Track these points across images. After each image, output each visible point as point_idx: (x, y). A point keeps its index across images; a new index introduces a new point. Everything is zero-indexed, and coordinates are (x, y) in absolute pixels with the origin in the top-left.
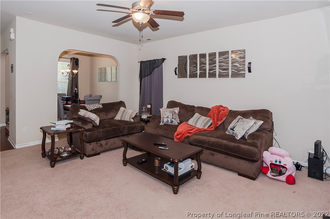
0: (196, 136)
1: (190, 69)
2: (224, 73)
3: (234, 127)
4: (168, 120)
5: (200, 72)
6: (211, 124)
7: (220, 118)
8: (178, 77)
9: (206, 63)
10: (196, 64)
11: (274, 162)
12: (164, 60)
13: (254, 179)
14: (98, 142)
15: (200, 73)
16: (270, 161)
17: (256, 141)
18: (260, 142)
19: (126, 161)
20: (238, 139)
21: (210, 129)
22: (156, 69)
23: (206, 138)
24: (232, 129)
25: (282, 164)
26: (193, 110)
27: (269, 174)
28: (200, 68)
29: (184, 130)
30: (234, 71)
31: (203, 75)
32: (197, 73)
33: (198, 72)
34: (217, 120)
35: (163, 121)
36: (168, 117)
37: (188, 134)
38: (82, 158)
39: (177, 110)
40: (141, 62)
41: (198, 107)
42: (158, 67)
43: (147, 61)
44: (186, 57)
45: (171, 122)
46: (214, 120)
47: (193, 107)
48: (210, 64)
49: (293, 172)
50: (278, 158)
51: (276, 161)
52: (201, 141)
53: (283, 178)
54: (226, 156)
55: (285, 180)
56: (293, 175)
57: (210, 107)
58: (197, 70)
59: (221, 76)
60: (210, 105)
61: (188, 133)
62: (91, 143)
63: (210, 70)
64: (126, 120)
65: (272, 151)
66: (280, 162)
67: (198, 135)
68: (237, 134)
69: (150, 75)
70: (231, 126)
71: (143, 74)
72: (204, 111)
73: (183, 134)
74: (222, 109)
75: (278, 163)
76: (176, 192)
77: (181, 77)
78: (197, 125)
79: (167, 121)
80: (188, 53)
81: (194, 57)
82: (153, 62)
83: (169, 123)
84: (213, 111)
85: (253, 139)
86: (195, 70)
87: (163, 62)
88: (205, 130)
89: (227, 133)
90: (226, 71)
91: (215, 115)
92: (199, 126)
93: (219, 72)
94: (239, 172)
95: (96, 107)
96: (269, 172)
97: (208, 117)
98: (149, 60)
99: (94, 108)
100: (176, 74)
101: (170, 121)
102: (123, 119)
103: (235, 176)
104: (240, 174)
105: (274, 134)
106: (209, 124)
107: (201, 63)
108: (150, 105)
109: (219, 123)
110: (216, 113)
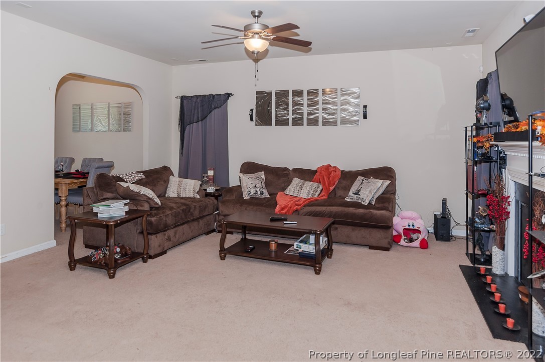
0: (309, 208)
1: (276, 111)
2: (330, 119)
3: (359, 191)
4: (257, 191)
5: (294, 116)
6: (321, 191)
7: (332, 182)
8: (256, 125)
9: (303, 104)
10: (287, 105)
11: (407, 227)
12: (229, 95)
13: (387, 249)
14: (165, 233)
15: (293, 119)
16: (403, 227)
17: (386, 205)
18: (391, 205)
19: (224, 253)
20: (366, 204)
21: (322, 198)
22: (215, 110)
23: (325, 208)
24: (357, 193)
25: (416, 228)
26: (286, 173)
27: (402, 242)
28: (293, 110)
29: (287, 202)
30: (343, 117)
31: (297, 122)
32: (288, 118)
33: (291, 117)
34: (329, 184)
35: (250, 194)
36: (255, 186)
37: (297, 207)
38: (145, 261)
39: (262, 175)
40: (183, 98)
41: (295, 170)
42: (218, 108)
43: (197, 97)
44: (271, 93)
45: (261, 194)
46: (324, 184)
47: (286, 169)
48: (309, 106)
49: (425, 236)
50: (411, 222)
51: (409, 226)
52: (318, 213)
53: (417, 244)
54: (354, 227)
55: (419, 246)
56: (426, 238)
57: (314, 168)
58: (288, 115)
59: (325, 123)
60: (313, 165)
61: (296, 205)
62: (158, 235)
63: (309, 114)
64: (187, 196)
65: (404, 215)
66: (413, 226)
67: (312, 205)
68: (364, 199)
69: (202, 120)
70: (354, 189)
71: (186, 118)
72: (306, 174)
73: (291, 208)
74: (332, 169)
75: (411, 227)
76: (318, 272)
77: (261, 125)
78: (301, 195)
79: (255, 192)
80: (273, 87)
81: (282, 95)
82: (209, 98)
83: (259, 196)
84: (321, 173)
85: (383, 203)
86: (284, 114)
87: (228, 99)
88: (316, 200)
89: (347, 200)
90: (333, 117)
91: (325, 177)
92: (306, 195)
93: (323, 118)
94: (371, 245)
95: (137, 178)
96: (402, 240)
97: (314, 181)
98: (200, 95)
99: (135, 180)
100: (252, 120)
101: (259, 192)
102: (182, 196)
103: (365, 250)
104: (371, 248)
105: (396, 196)
106: (319, 191)
107: (295, 104)
108: (213, 171)
109: (332, 188)
110: (326, 176)
